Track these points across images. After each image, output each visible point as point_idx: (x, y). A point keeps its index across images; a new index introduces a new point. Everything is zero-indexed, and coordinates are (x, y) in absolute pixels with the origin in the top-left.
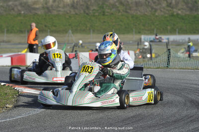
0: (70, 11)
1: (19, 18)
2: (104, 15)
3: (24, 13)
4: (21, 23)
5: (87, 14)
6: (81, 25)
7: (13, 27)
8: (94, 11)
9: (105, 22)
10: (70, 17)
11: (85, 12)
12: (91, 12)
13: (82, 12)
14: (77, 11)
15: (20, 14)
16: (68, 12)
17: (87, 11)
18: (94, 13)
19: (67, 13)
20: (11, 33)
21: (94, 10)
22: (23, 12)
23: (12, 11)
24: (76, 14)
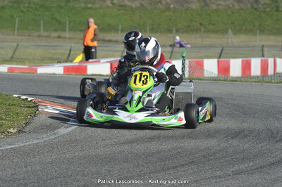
0: (233, 5)
1: (167, 13)
2: (277, 11)
3: (174, 7)
4: (170, 19)
5: (256, 9)
6: (246, 23)
7: (160, 24)
8: (265, 6)
9: (278, 20)
10: (233, 13)
11: (252, 7)
12: (260, 6)
13: (249, 6)
14: (242, 5)
15: (168, 9)
16: (231, 6)
17: (255, 6)
18: (265, 8)
19: (230, 8)
20: (157, 32)
21: (265, 4)
22: (172, 6)
23: (159, 4)
24: (241, 9)
